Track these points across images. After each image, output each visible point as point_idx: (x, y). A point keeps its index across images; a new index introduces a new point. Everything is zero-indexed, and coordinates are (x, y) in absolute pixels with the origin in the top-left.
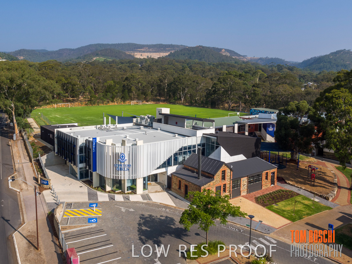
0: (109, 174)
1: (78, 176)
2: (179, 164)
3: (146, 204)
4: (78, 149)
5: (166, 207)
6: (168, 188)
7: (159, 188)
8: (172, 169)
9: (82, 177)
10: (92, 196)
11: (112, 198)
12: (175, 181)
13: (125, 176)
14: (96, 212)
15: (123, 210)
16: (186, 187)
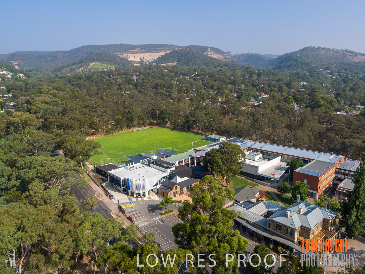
0: (135, 191)
1: (122, 192)
2: (161, 183)
3: (149, 200)
4: (121, 182)
5: (156, 201)
6: (157, 193)
7: (154, 194)
8: (158, 186)
9: (123, 192)
10: (130, 199)
11: (137, 200)
12: (159, 191)
13: (141, 192)
14: (133, 205)
15: (142, 203)
16: (163, 193)
